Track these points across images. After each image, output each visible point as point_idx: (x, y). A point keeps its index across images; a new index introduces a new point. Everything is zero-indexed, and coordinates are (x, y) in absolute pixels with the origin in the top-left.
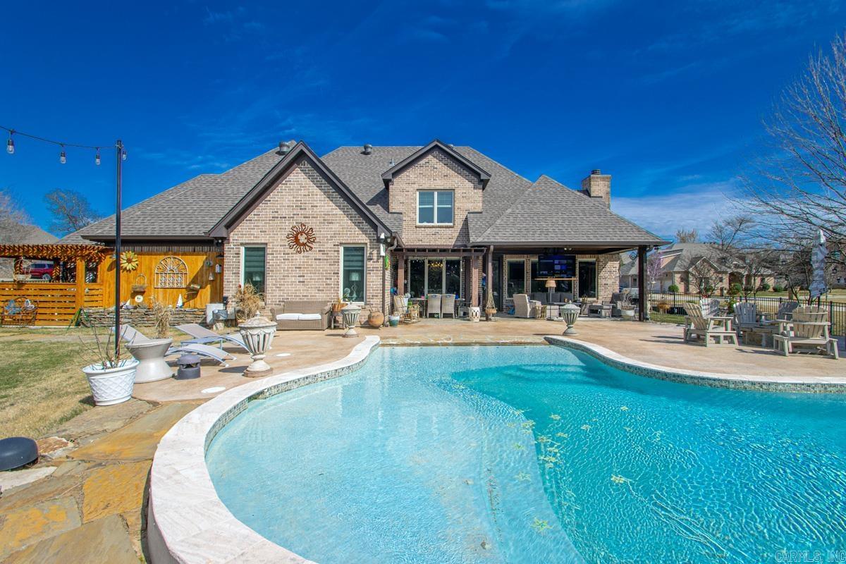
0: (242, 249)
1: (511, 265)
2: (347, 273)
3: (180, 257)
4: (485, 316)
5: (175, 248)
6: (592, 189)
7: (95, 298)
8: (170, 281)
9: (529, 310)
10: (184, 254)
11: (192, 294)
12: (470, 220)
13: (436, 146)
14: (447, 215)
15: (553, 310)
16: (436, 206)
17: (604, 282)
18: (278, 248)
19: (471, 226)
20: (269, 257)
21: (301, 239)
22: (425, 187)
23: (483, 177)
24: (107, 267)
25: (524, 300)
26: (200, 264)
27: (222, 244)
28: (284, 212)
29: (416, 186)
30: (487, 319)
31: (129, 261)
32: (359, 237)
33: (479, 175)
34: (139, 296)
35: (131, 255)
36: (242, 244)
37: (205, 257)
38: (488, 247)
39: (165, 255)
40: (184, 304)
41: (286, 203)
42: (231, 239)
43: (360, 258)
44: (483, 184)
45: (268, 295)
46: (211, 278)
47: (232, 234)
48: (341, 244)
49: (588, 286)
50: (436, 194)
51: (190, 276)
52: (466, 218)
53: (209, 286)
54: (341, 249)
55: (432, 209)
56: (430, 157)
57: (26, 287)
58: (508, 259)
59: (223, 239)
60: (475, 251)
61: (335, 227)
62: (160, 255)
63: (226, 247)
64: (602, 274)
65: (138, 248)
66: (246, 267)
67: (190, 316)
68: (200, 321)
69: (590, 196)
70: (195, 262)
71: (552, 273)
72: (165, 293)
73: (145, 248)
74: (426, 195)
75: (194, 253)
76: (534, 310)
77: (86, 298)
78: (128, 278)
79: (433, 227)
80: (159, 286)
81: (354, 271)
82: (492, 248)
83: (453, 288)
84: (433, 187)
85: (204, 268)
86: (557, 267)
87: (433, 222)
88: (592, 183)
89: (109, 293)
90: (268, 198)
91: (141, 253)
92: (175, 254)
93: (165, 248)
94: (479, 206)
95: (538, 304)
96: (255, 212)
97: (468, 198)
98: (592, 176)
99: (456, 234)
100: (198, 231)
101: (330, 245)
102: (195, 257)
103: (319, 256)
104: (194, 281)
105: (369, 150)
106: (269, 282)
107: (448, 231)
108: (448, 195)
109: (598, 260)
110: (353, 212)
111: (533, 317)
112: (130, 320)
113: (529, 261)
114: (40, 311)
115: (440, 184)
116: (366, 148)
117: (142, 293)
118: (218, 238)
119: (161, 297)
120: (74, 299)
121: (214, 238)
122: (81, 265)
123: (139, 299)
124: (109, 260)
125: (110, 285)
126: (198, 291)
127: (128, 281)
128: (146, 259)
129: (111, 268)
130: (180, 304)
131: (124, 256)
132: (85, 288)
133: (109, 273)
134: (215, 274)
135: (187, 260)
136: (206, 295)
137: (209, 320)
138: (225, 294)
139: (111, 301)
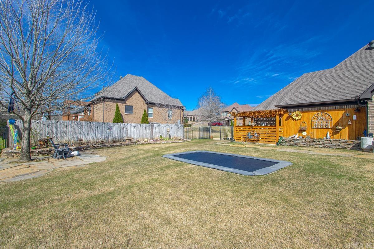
3: (327, 112)
5: (323, 108)
8: (321, 124)
10: (330, 110)
11: (336, 130)
24: (285, 119)
26: (341, 116)
27: (366, 103)
31: (297, 116)
34: (304, 132)
35: (298, 113)
37: (343, 112)
39: (317, 111)
40: (330, 136)
46: (350, 123)
51: (334, 122)
53: (347, 128)
57: (254, 127)
59: (369, 99)
62: (314, 112)
63: (369, 104)
65: (300, 109)
67: (344, 143)
68: (351, 147)
70: (338, 115)
72: (317, 132)
73: (305, 109)
75: (335, 109)
77: (280, 133)
78: (296, 124)
80: (314, 127)
85: (344, 117)
89: (287, 130)
91: (303, 112)
92: (323, 111)
93: (316, 108)
100: (348, 96)
102: (336, 112)
104: (338, 124)
112: (305, 144)
114: (260, 137)
118: (364, 100)
119: (315, 134)
120: (275, 133)
121: (362, 99)
122: (278, 118)
123: (304, 133)
124: (286, 116)
125: (287, 127)
126: (340, 130)
127: (296, 125)
128: (306, 114)
129: (287, 119)
130: (328, 136)
131: (294, 113)
132: (279, 128)
133: (286, 121)
134: (352, 120)
135: (332, 113)
136: (345, 133)
137: (365, 146)
138: (370, 132)
139: (288, 134)
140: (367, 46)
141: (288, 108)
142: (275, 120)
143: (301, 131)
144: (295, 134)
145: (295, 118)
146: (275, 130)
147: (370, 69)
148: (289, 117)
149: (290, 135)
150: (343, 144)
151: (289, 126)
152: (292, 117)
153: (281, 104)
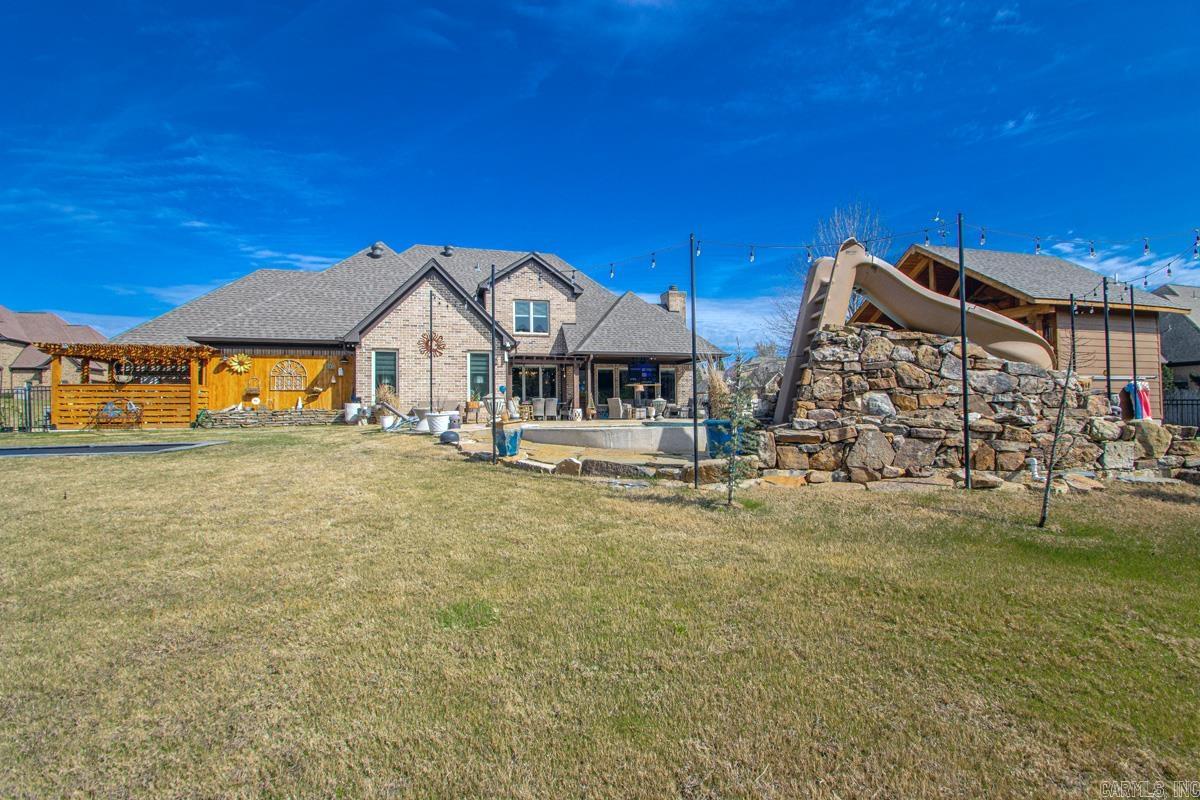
0: (373, 353)
1: (601, 374)
2: (474, 376)
3: (298, 360)
4: (585, 417)
5: (292, 352)
6: (671, 303)
7: (203, 400)
8: (288, 383)
9: (622, 412)
10: (303, 357)
11: (312, 395)
12: (565, 331)
13: (532, 258)
14: (542, 326)
15: (641, 412)
16: (532, 316)
17: (682, 389)
18: (410, 353)
19: (567, 336)
20: (402, 361)
21: (431, 345)
22: (522, 297)
23: (577, 291)
24: (213, 369)
25: (616, 402)
26: (320, 368)
27: (354, 349)
28: (415, 321)
29: (513, 296)
30: (588, 419)
31: (241, 363)
32: (484, 345)
33: (572, 289)
34: (255, 399)
35: (243, 357)
36: (373, 349)
37: (325, 361)
38: (589, 356)
39: (281, 357)
40: (303, 406)
41: (416, 312)
42: (363, 345)
43: (484, 363)
44: (576, 296)
45: (401, 396)
46: (334, 381)
47: (363, 340)
48: (469, 350)
49: (669, 392)
50: (532, 304)
51: (310, 379)
52: (562, 328)
53: (330, 389)
54: (469, 355)
55: (528, 318)
56: (526, 268)
58: (598, 367)
59: (356, 343)
60: (578, 359)
61: (463, 335)
62: (275, 357)
63: (358, 352)
64: (680, 382)
65: (248, 351)
66: (376, 370)
68: (332, 421)
69: (668, 310)
70: (316, 366)
71: (640, 380)
72: (281, 397)
73: (258, 351)
74: (522, 304)
75: (312, 356)
76: (626, 411)
77: (200, 401)
78: (239, 380)
79: (529, 336)
80: (276, 389)
81: (480, 375)
82: (592, 356)
83: (550, 392)
84: (529, 297)
85: (325, 371)
86: (644, 375)
87: (529, 331)
88: (670, 298)
89: (216, 395)
90: (399, 308)
91: (253, 356)
92: (292, 357)
93: (280, 352)
94: (572, 318)
95: (629, 406)
96: (387, 319)
97: (563, 311)
98: (670, 292)
99: (552, 344)
100: (330, 336)
101: (458, 352)
102: (314, 360)
103: (449, 360)
104: (315, 383)
105: (450, 252)
106: (402, 383)
107: (545, 341)
108: (543, 305)
109: (677, 370)
110: (479, 323)
111: (626, 417)
112: (257, 421)
113: (617, 370)
114: (145, 413)
115: (537, 295)
116: (446, 249)
117: (256, 395)
118: (351, 343)
119: (277, 400)
120: (188, 401)
121: (348, 343)
122: (195, 366)
123: (256, 401)
124: (215, 362)
125: (217, 388)
126: (320, 393)
127: (238, 384)
128: (259, 362)
129: (218, 370)
130: (300, 406)
131: (235, 359)
132: (198, 390)
133: (216, 376)
134: (337, 377)
135: (306, 363)
136: (326, 398)
137: (349, 418)
138: (358, 395)
139: (219, 404)
140: (369, 249)
141: (221, 345)
142: (188, 372)
143: (248, 396)
144: (237, 403)
145: (237, 367)
146: (187, 394)
147: (368, 294)
148: (223, 366)
149: (223, 406)
150: (322, 417)
151: (222, 386)
152: (229, 366)
153: (203, 334)
